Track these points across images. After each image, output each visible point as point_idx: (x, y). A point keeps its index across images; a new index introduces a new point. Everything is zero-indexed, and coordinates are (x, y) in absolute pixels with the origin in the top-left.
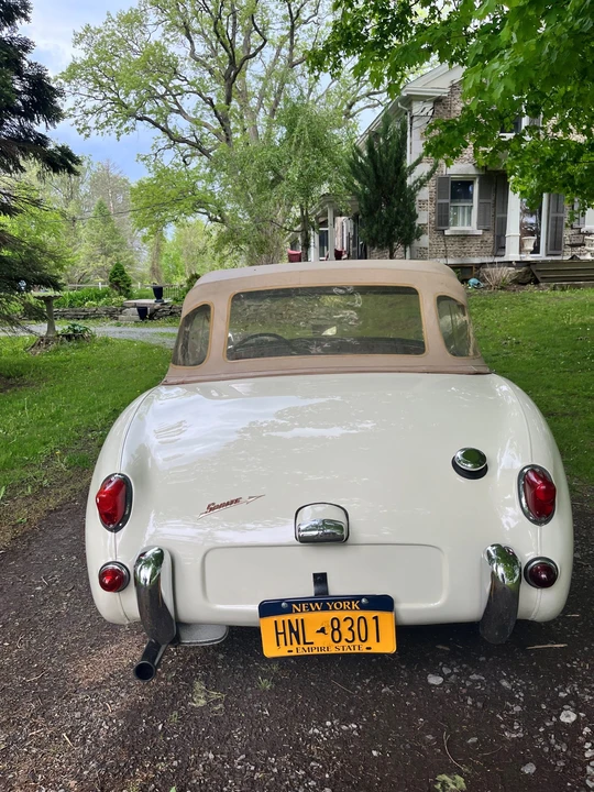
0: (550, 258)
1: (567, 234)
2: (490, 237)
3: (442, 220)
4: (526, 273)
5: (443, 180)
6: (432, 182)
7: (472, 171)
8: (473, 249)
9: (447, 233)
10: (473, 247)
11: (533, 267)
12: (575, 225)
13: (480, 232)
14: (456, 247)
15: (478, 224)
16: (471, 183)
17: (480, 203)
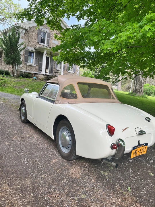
0: (50, 75)
1: (54, 70)
2: (37, 67)
3: (26, 61)
4: (47, 77)
5: (27, 51)
6: (24, 50)
7: (34, 50)
8: (33, 70)
9: (27, 64)
10: (33, 69)
11: (48, 76)
12: (55, 68)
13: (35, 66)
14: (29, 68)
15: (35, 63)
16: (33, 53)
17: (35, 59)
